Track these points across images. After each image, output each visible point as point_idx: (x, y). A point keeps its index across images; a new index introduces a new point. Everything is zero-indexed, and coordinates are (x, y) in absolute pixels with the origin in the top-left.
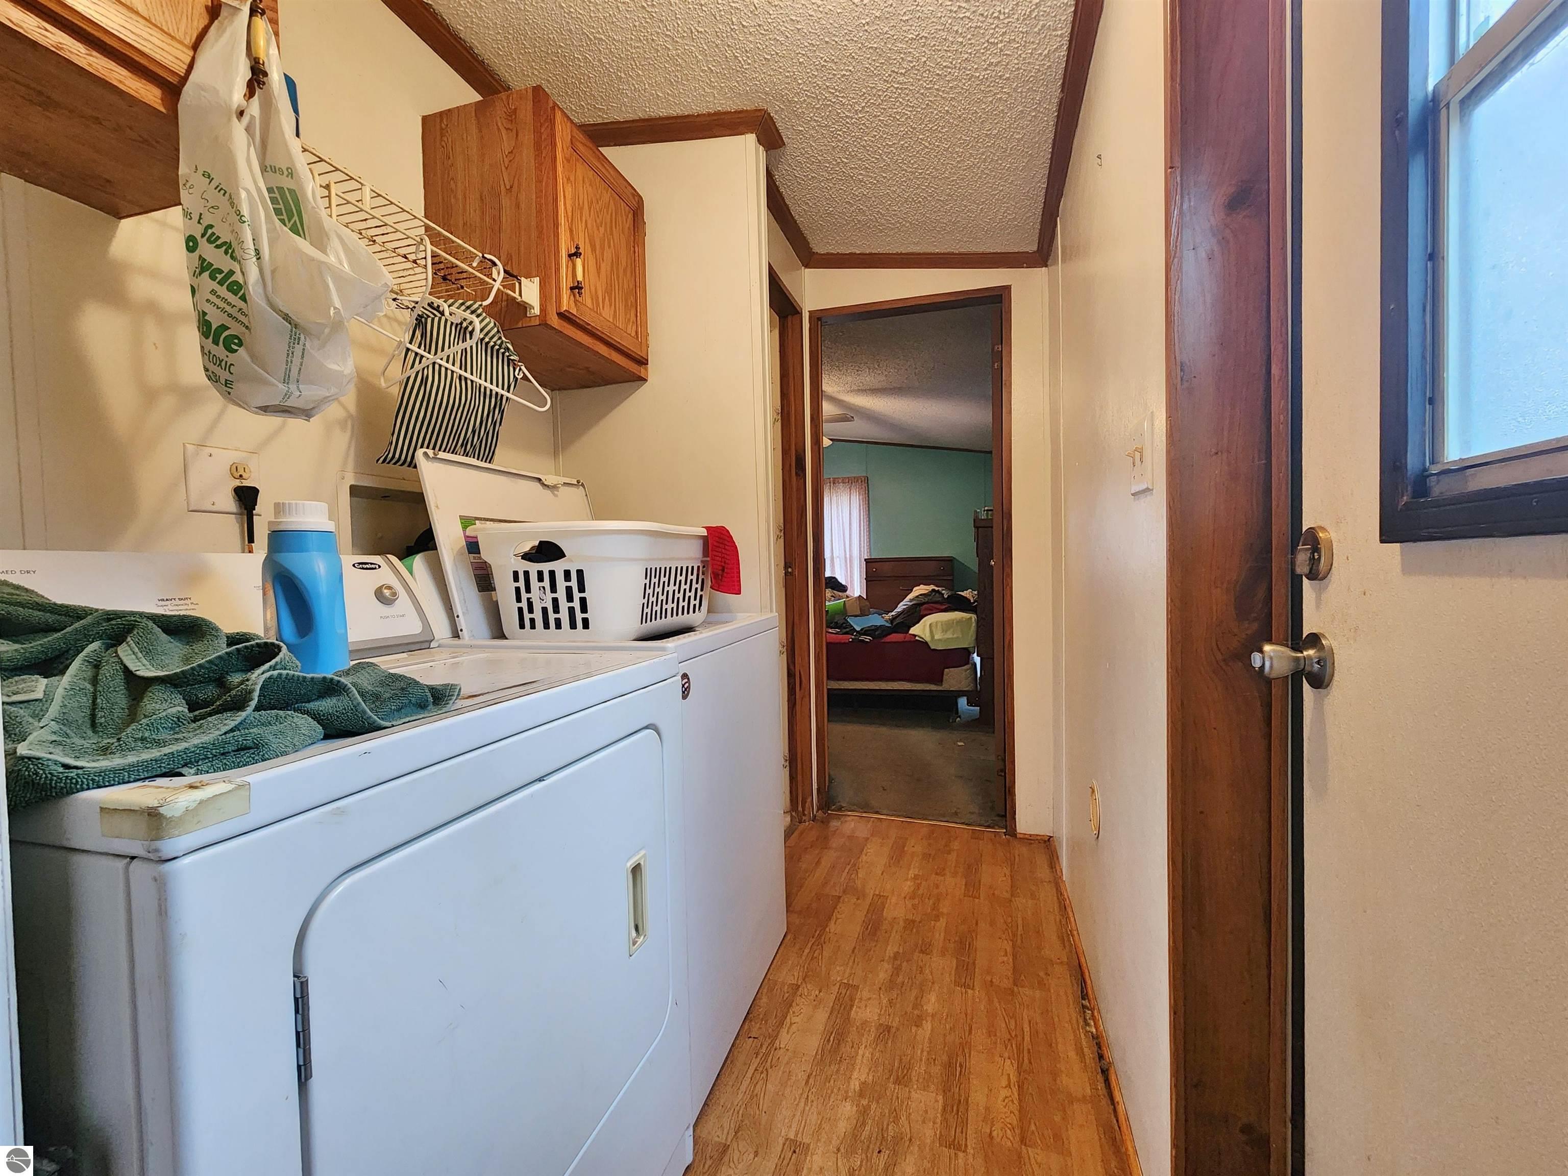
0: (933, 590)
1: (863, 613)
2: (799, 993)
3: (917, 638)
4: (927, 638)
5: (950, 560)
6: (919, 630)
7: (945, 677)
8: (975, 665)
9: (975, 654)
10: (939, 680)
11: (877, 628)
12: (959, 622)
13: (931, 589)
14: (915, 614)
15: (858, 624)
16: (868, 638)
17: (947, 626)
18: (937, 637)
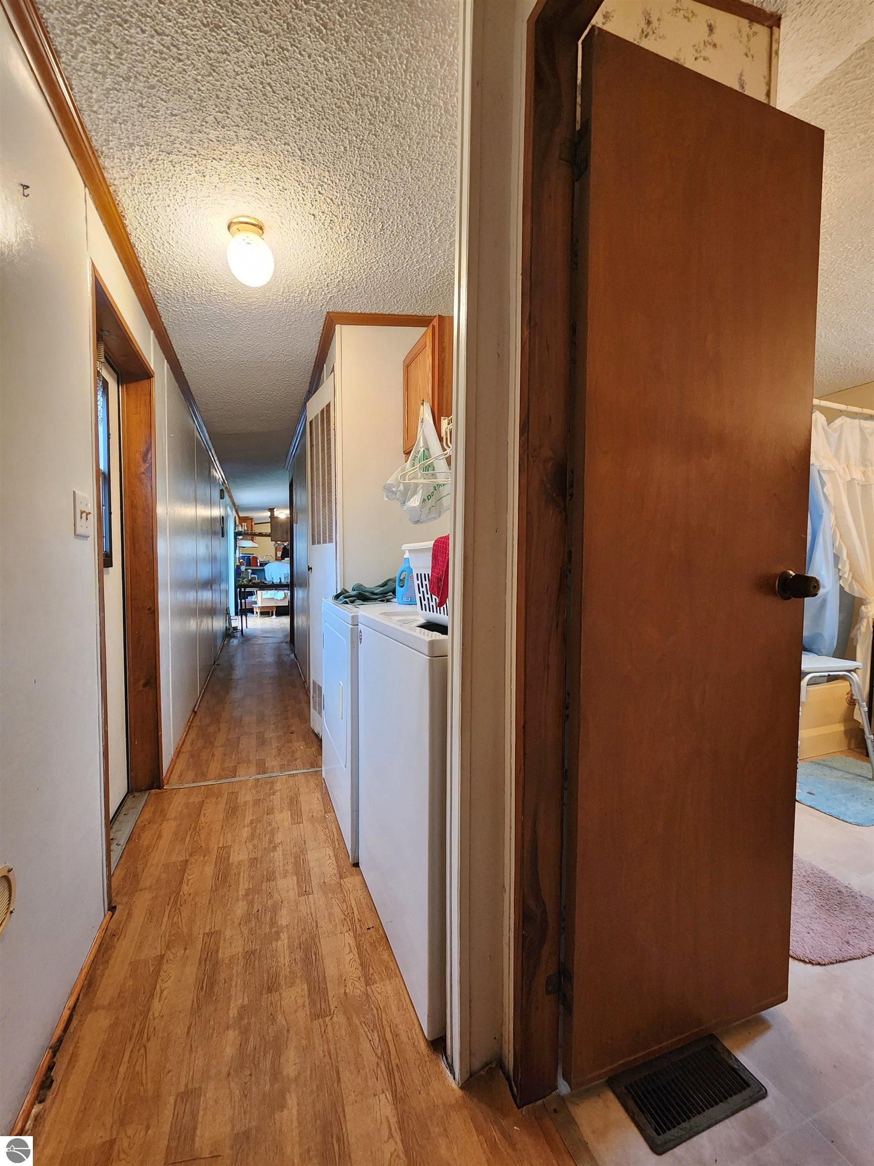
2: (362, 979)
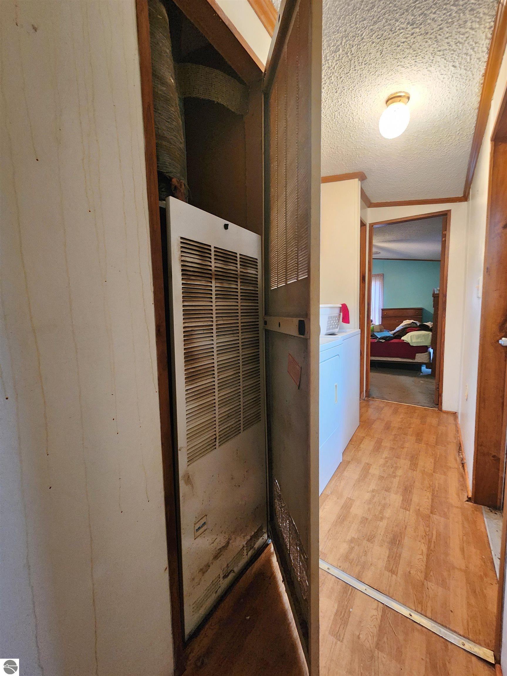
0: (413, 322)
1: (381, 331)
3: (405, 341)
4: (409, 341)
5: (421, 309)
6: (406, 338)
7: (416, 357)
8: (430, 353)
9: (431, 348)
10: (414, 358)
11: (387, 337)
12: (424, 335)
13: (411, 322)
14: (405, 331)
15: (379, 335)
16: (383, 341)
17: (418, 337)
18: (413, 341)
